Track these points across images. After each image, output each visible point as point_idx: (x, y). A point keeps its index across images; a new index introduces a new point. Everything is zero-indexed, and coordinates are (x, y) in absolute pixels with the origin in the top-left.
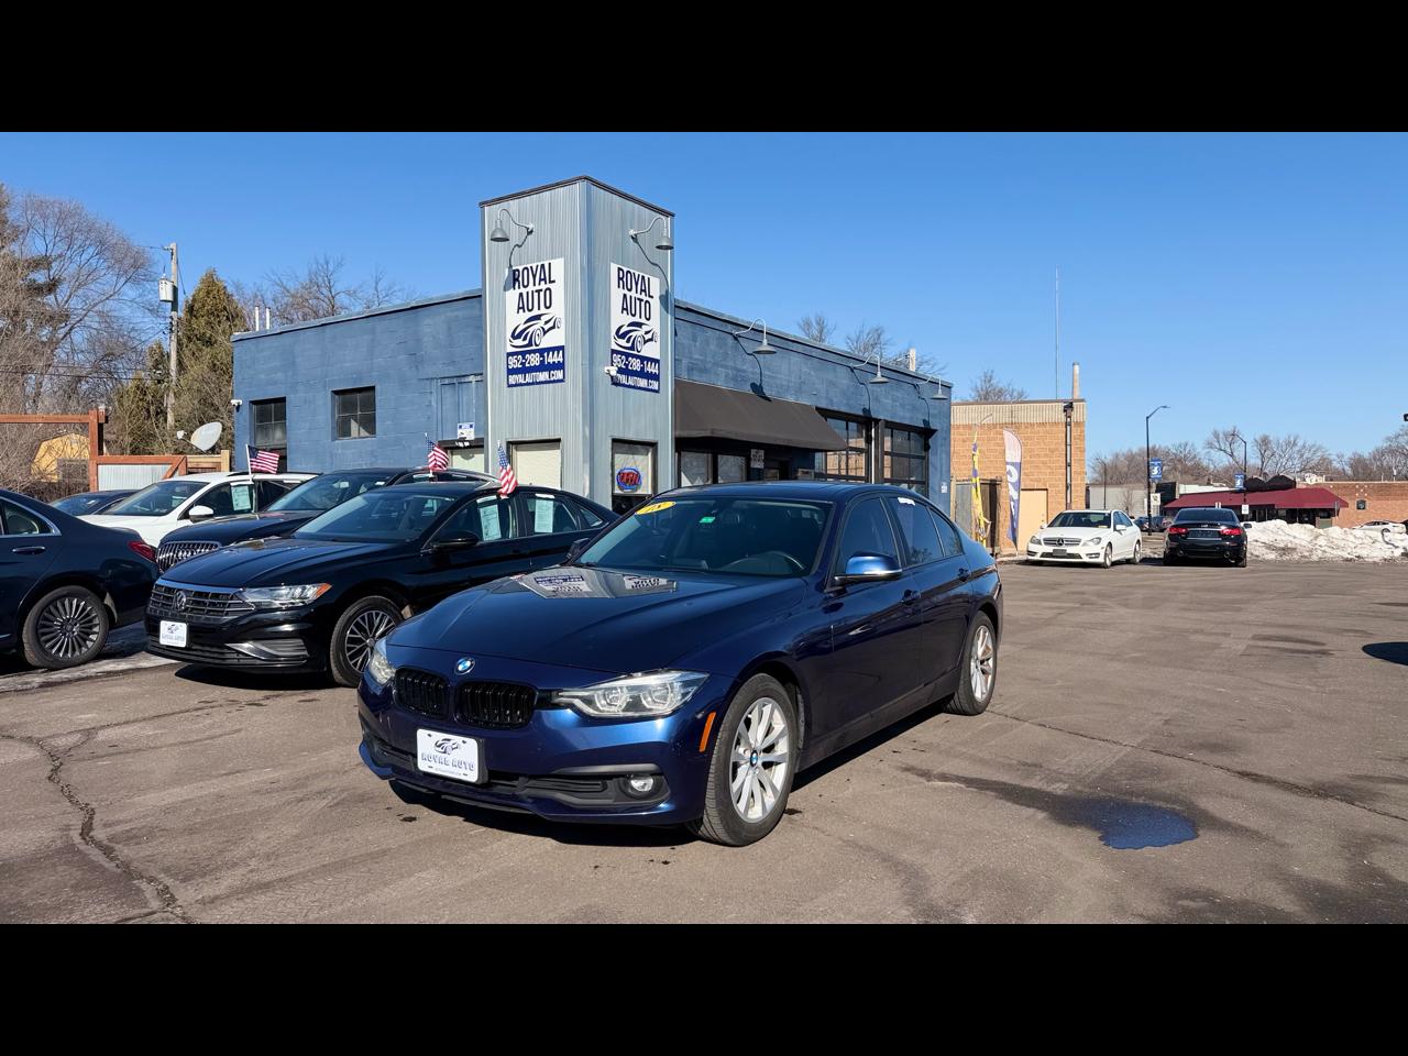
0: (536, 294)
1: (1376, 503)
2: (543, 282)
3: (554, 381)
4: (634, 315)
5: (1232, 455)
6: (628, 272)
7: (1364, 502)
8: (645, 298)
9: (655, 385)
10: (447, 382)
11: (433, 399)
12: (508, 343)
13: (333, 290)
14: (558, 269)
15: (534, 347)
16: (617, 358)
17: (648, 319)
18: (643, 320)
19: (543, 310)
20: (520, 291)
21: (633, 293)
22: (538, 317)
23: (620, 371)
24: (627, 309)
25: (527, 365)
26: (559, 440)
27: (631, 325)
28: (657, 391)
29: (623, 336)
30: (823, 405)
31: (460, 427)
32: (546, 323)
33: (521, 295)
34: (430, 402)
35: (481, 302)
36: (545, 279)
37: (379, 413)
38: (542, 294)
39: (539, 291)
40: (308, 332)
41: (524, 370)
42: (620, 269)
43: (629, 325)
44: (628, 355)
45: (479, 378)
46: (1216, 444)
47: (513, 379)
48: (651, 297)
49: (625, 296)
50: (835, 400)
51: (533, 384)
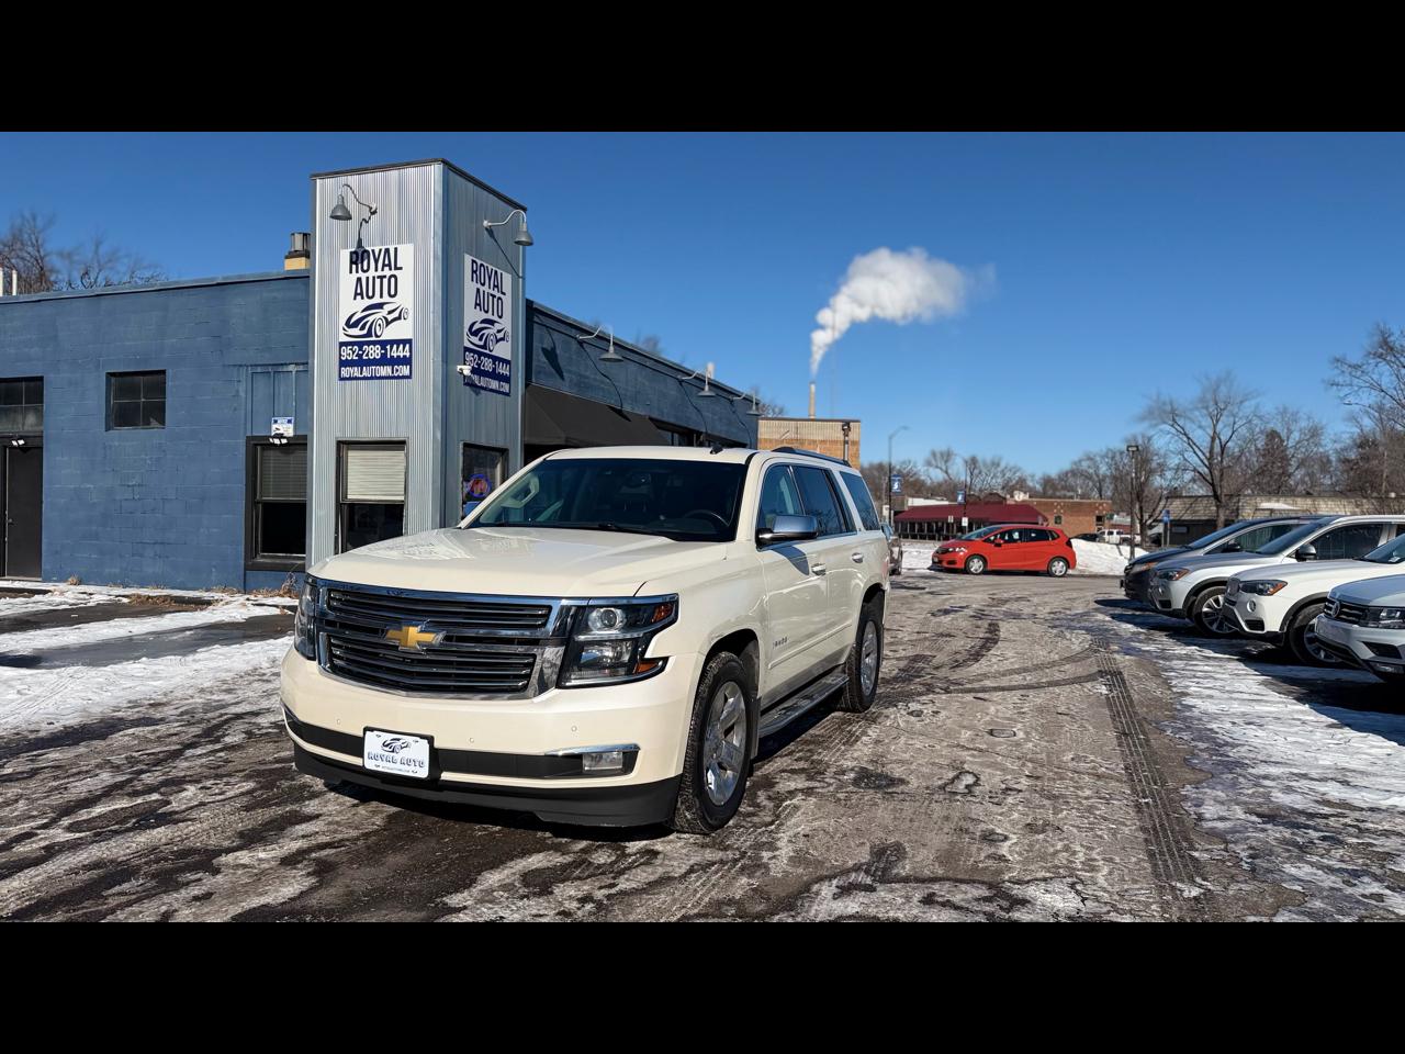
0: (378, 281)
1: (1071, 519)
2: (387, 268)
3: (398, 377)
4: (487, 312)
5: (947, 472)
6: (482, 265)
7: (1060, 518)
8: (499, 295)
9: (506, 387)
10: (259, 370)
11: (242, 388)
12: (341, 331)
13: (41, 250)
14: (406, 254)
15: (374, 338)
16: (469, 356)
17: (500, 317)
18: (495, 318)
19: (386, 298)
20: (358, 275)
21: (486, 288)
22: (380, 306)
23: (474, 371)
24: (479, 305)
25: (365, 357)
26: (403, 442)
27: (484, 321)
28: (507, 394)
29: (475, 333)
30: (655, 415)
31: (276, 422)
32: (390, 313)
33: (359, 280)
34: (238, 391)
35: (307, 285)
36: (389, 265)
37: (170, 401)
38: (385, 281)
39: (381, 278)
40: (77, 303)
41: (361, 363)
42: (473, 261)
43: (482, 322)
44: (480, 354)
45: (301, 368)
46: (933, 462)
47: (346, 372)
48: (504, 294)
49: (478, 290)
50: (665, 411)
51: (371, 378)
